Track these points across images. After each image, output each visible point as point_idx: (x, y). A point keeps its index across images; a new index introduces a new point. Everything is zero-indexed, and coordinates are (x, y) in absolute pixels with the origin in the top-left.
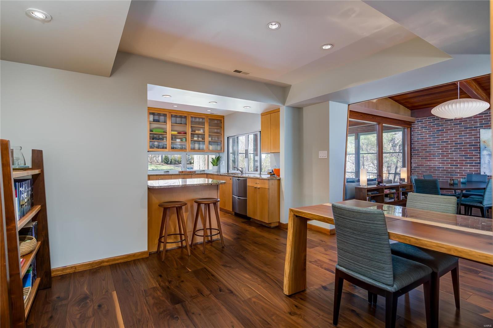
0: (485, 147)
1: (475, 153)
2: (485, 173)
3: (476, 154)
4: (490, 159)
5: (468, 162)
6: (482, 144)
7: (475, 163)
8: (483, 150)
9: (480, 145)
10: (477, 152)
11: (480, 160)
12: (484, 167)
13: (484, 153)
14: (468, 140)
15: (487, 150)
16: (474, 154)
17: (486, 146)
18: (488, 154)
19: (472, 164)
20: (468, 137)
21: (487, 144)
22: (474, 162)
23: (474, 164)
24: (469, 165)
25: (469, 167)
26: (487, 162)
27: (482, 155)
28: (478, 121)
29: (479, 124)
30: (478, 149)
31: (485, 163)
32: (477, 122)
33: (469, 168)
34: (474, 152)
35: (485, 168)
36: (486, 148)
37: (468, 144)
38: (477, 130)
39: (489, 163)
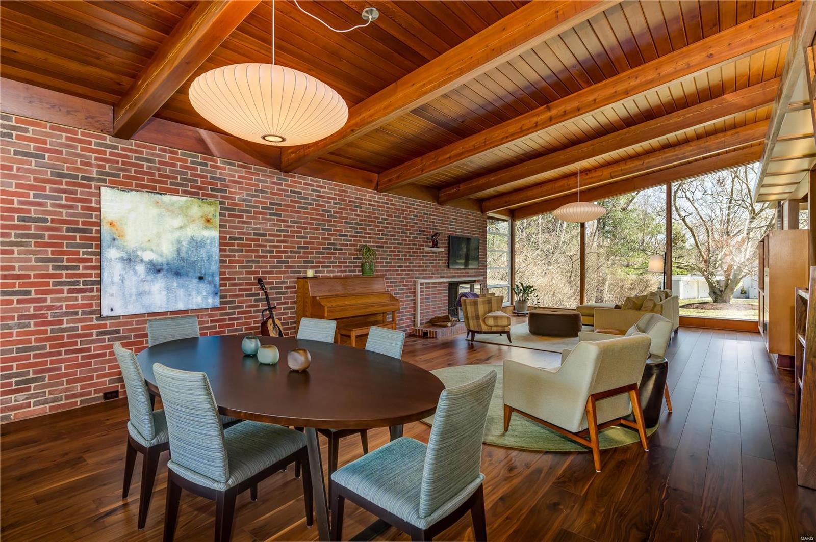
0: (114, 240)
1: (84, 253)
2: (112, 310)
3: (89, 257)
4: (125, 272)
5: (64, 279)
6: (105, 228)
7: (85, 283)
8: (109, 247)
9: (99, 232)
10: (90, 250)
11: (100, 275)
12: (111, 292)
13: (111, 254)
14: (64, 211)
15: (118, 248)
16: (81, 256)
17: (115, 236)
18: (119, 259)
19: (77, 287)
20: (64, 202)
21: (117, 230)
22: (81, 280)
23: (81, 286)
24: (66, 288)
25: (65, 295)
26: (117, 279)
27: (106, 259)
28: (93, 161)
29: (95, 170)
30: (95, 243)
31: (113, 283)
32: (89, 165)
33: (66, 299)
34: (81, 250)
35: (112, 295)
36: (116, 242)
37: (65, 226)
38: (90, 187)
39: (122, 282)
